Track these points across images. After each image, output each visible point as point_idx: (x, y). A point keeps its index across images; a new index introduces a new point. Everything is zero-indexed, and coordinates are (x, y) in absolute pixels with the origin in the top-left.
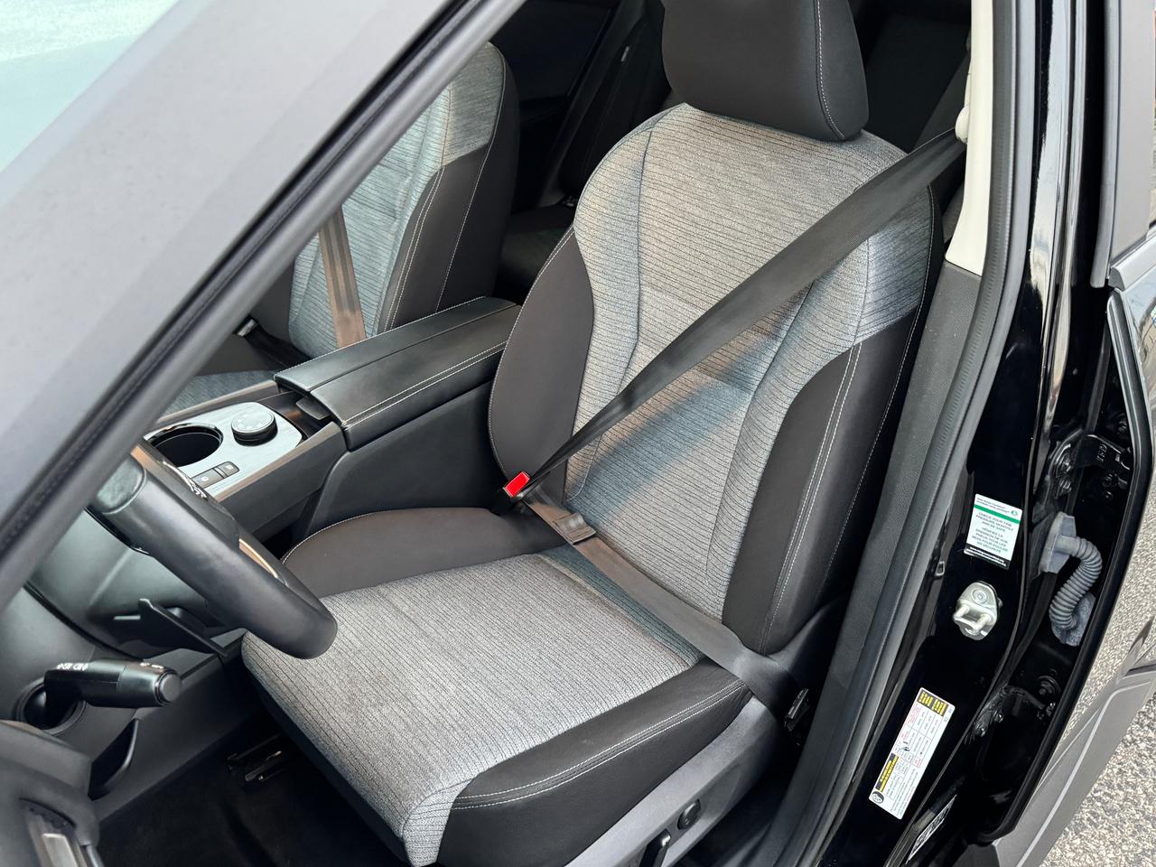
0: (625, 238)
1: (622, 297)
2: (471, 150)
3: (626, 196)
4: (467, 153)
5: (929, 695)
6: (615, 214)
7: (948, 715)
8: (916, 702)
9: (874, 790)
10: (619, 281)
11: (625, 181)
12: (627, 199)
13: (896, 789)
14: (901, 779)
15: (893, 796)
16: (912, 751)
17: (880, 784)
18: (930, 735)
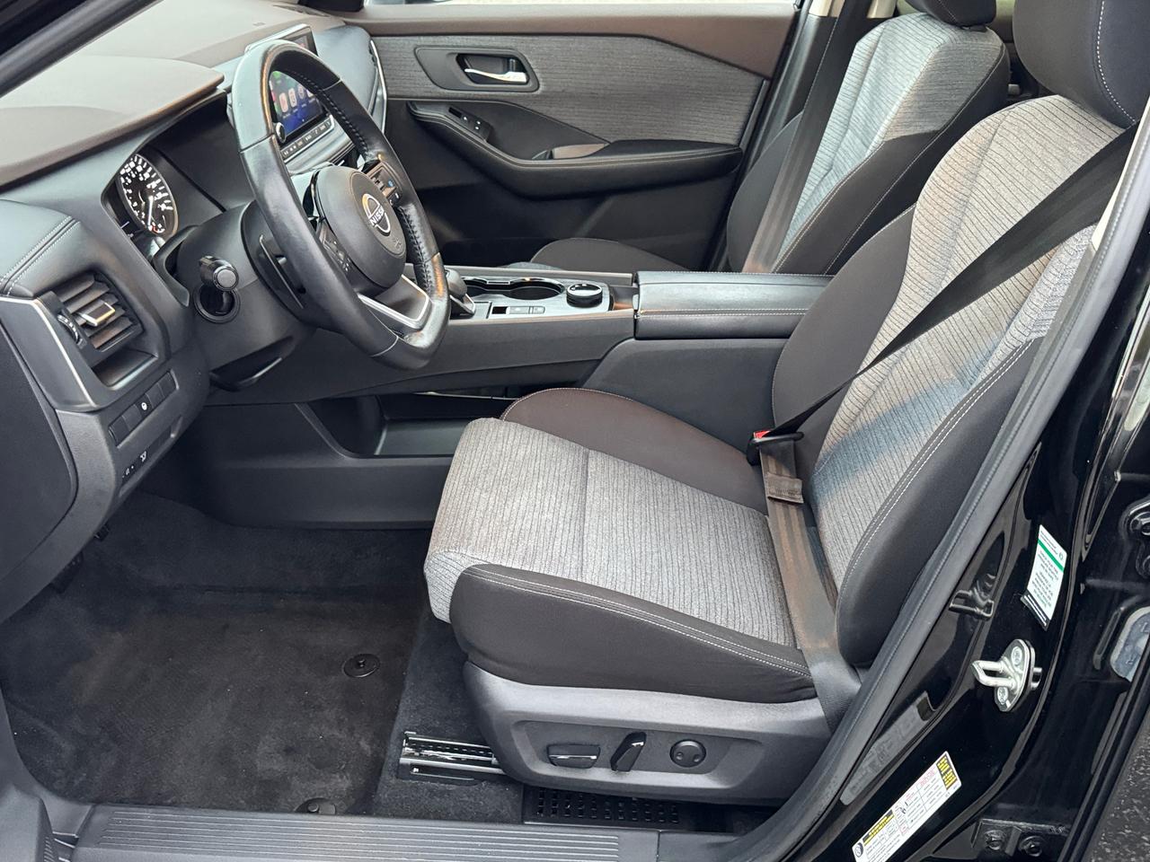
0: (950, 217)
1: (925, 277)
2: (916, 132)
3: (965, 172)
4: (912, 133)
5: (948, 763)
6: (950, 189)
7: (952, 791)
8: (934, 765)
9: (861, 841)
10: (929, 259)
11: (970, 157)
12: (964, 177)
13: (877, 848)
14: (884, 840)
15: (869, 855)
16: (906, 815)
17: (868, 836)
18: (928, 806)
